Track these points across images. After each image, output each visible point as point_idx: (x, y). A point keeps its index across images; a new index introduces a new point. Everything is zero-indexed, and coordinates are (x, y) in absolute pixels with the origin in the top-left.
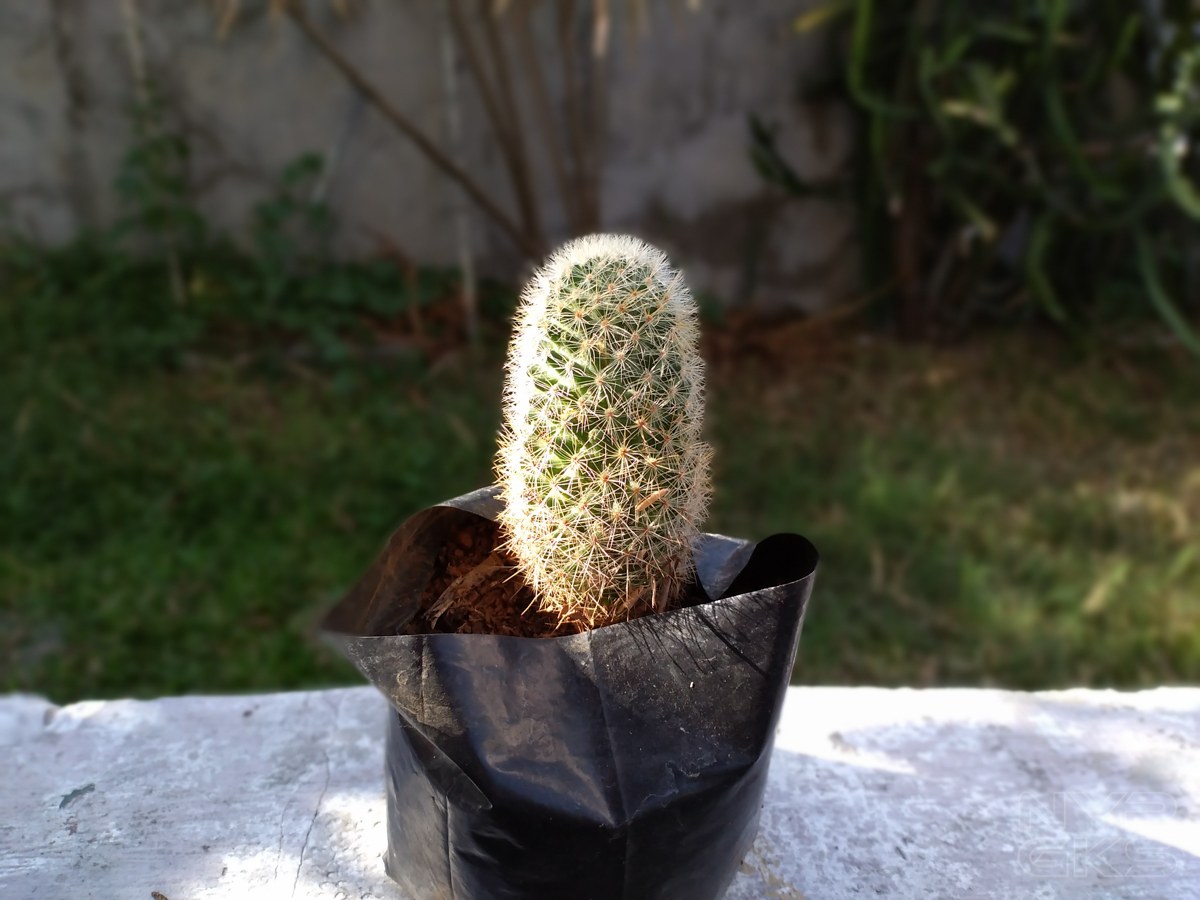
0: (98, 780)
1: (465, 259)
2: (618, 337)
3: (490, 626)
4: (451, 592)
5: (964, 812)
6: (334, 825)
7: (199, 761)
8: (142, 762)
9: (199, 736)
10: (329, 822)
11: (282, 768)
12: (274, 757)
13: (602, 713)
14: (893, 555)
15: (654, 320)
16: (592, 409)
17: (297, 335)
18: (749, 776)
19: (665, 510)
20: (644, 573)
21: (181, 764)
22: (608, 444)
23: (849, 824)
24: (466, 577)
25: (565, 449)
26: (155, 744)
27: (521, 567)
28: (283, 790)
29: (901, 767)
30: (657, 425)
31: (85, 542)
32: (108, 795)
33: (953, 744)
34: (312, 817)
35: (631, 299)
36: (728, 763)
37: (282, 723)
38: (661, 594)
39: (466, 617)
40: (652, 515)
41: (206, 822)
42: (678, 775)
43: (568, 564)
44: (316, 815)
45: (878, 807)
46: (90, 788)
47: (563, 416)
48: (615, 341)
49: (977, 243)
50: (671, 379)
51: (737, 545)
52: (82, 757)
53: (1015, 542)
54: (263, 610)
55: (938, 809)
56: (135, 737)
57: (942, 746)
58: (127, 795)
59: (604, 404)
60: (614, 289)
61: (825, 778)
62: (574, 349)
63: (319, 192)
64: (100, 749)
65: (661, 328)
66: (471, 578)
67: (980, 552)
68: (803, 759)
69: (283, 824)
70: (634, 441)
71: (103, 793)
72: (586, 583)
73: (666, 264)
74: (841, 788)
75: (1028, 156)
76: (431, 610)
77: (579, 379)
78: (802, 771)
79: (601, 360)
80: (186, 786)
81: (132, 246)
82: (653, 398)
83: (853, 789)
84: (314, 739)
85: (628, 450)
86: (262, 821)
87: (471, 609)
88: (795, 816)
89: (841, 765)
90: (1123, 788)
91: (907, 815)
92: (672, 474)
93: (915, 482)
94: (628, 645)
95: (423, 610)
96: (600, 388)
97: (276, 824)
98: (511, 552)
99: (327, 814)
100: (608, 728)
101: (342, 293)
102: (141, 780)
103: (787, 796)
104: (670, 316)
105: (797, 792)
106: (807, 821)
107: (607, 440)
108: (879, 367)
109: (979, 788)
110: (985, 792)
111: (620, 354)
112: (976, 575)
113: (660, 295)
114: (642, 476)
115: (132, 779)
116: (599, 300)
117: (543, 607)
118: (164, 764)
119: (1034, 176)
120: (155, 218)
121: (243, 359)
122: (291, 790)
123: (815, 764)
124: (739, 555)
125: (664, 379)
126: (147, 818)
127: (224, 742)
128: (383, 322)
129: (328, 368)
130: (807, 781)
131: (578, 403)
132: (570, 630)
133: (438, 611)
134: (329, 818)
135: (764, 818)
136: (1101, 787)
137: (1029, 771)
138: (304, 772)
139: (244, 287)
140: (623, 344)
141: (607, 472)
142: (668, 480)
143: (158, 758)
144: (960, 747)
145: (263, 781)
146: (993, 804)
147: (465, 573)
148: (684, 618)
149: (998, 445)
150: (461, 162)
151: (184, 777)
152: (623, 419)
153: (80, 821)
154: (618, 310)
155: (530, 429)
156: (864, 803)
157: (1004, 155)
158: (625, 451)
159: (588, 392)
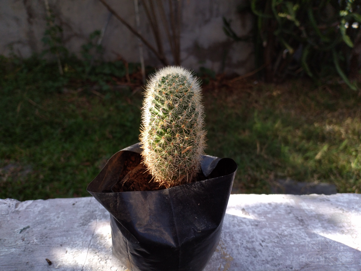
0: (31, 224)
1: (142, 61)
2: (176, 100)
3: (140, 185)
4: (128, 175)
5: (280, 232)
6: (98, 238)
7: (60, 219)
8: (43, 219)
9: (60, 211)
10: (97, 237)
11: (83, 221)
12: (81, 217)
13: (172, 213)
14: (262, 144)
15: (187, 94)
16: (168, 122)
17: (95, 83)
18: (216, 231)
19: (191, 152)
20: (185, 171)
21: (54, 220)
22: (173, 133)
23: (246, 236)
24: (133, 170)
25: (161, 134)
26: (47, 214)
27: (148, 169)
28: (84, 227)
29: (262, 219)
30: (188, 127)
31: (37, 142)
32: (34, 229)
33: (277, 212)
34: (92, 236)
35: (180, 88)
36: (209, 228)
37: (84, 207)
38: (190, 176)
39: (133, 183)
40: (187, 154)
41: (61, 237)
42: (195, 232)
43: (162, 169)
44: (93, 235)
45: (255, 231)
46: (28, 227)
47: (160, 124)
48: (175, 101)
49: (288, 54)
50: (192, 113)
51: (214, 159)
52: (27, 218)
53: (297, 140)
54: (87, 161)
55: (272, 232)
56: (41, 212)
57: (274, 212)
58: (39, 229)
59: (172, 121)
60: (175, 85)
61: (240, 222)
62: (163, 104)
63: (100, 42)
64: (31, 215)
65: (190, 97)
66: (134, 171)
67: (286, 143)
68: (234, 217)
69: (83, 238)
70: (181, 132)
71: (32, 229)
72: (167, 174)
73: (191, 76)
74: (244, 225)
75: (302, 29)
76: (122, 181)
77: (165, 114)
78: (233, 220)
79: (171, 107)
80: (56, 226)
81: (47, 58)
82: (187, 119)
83: (248, 226)
84: (93, 212)
85: (179, 135)
86: (77, 237)
87: (134, 180)
88: (231, 234)
89: (245, 218)
90: (326, 225)
91: (263, 234)
92: (193, 142)
93: (269, 123)
94: (180, 192)
95: (120, 180)
96: (170, 116)
97: (82, 238)
98: (145, 164)
99: (96, 235)
100: (174, 218)
101: (107, 70)
102: (43, 225)
103: (229, 228)
104: (192, 93)
105: (232, 227)
106: (234, 236)
107: (173, 132)
108: (260, 91)
109: (284, 225)
110: (286, 226)
111: (176, 105)
112: (286, 149)
113: (189, 87)
114: (183, 143)
115: (41, 224)
116: (170, 89)
117: (155, 181)
118: (50, 220)
119: (304, 35)
120: (53, 50)
121: (80, 90)
122: (86, 228)
123: (237, 218)
124: (214, 162)
125: (190, 113)
126: (44, 236)
127: (67, 213)
128: (119, 79)
129: (103, 92)
130: (235, 223)
131: (164, 121)
132: (163, 187)
133: (124, 181)
134: (97, 236)
135: (222, 235)
136: (320, 225)
137: (299, 220)
138: (90, 222)
139: (80, 69)
140: (177, 102)
141: (173, 141)
142: (191, 144)
143: (48, 218)
144: (279, 213)
145: (78, 225)
146: (288, 230)
147: (132, 169)
148: (196, 185)
149: (293, 112)
150: (140, 32)
151: (55, 224)
152: (178, 126)
153: (25, 237)
154: (176, 91)
155: (150, 128)
156: (251, 230)
157: (296, 28)
158: (178, 135)
159: (167, 117)
